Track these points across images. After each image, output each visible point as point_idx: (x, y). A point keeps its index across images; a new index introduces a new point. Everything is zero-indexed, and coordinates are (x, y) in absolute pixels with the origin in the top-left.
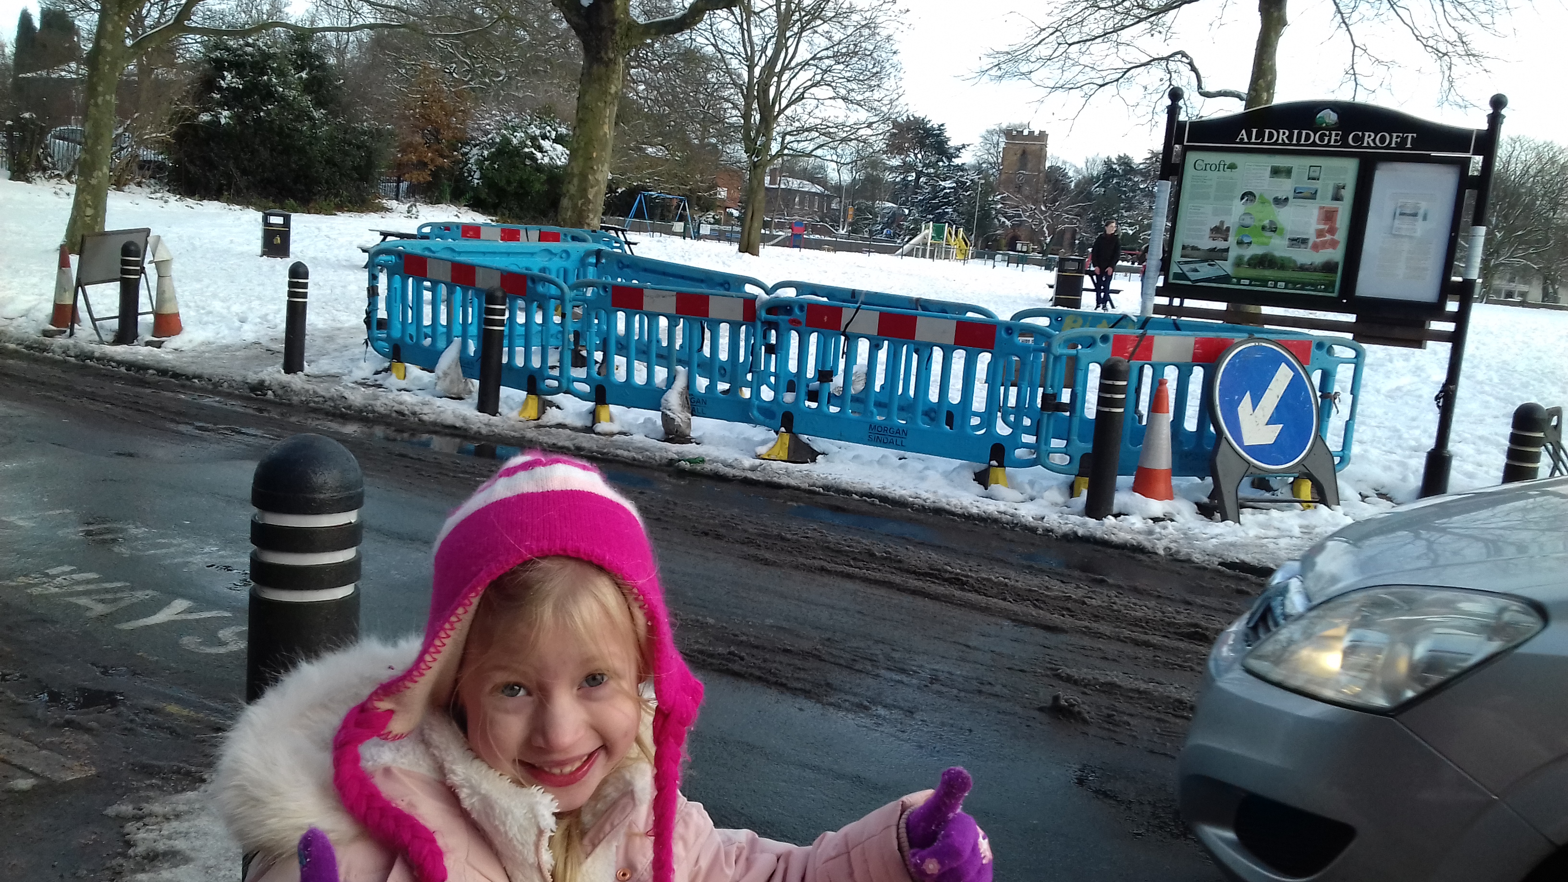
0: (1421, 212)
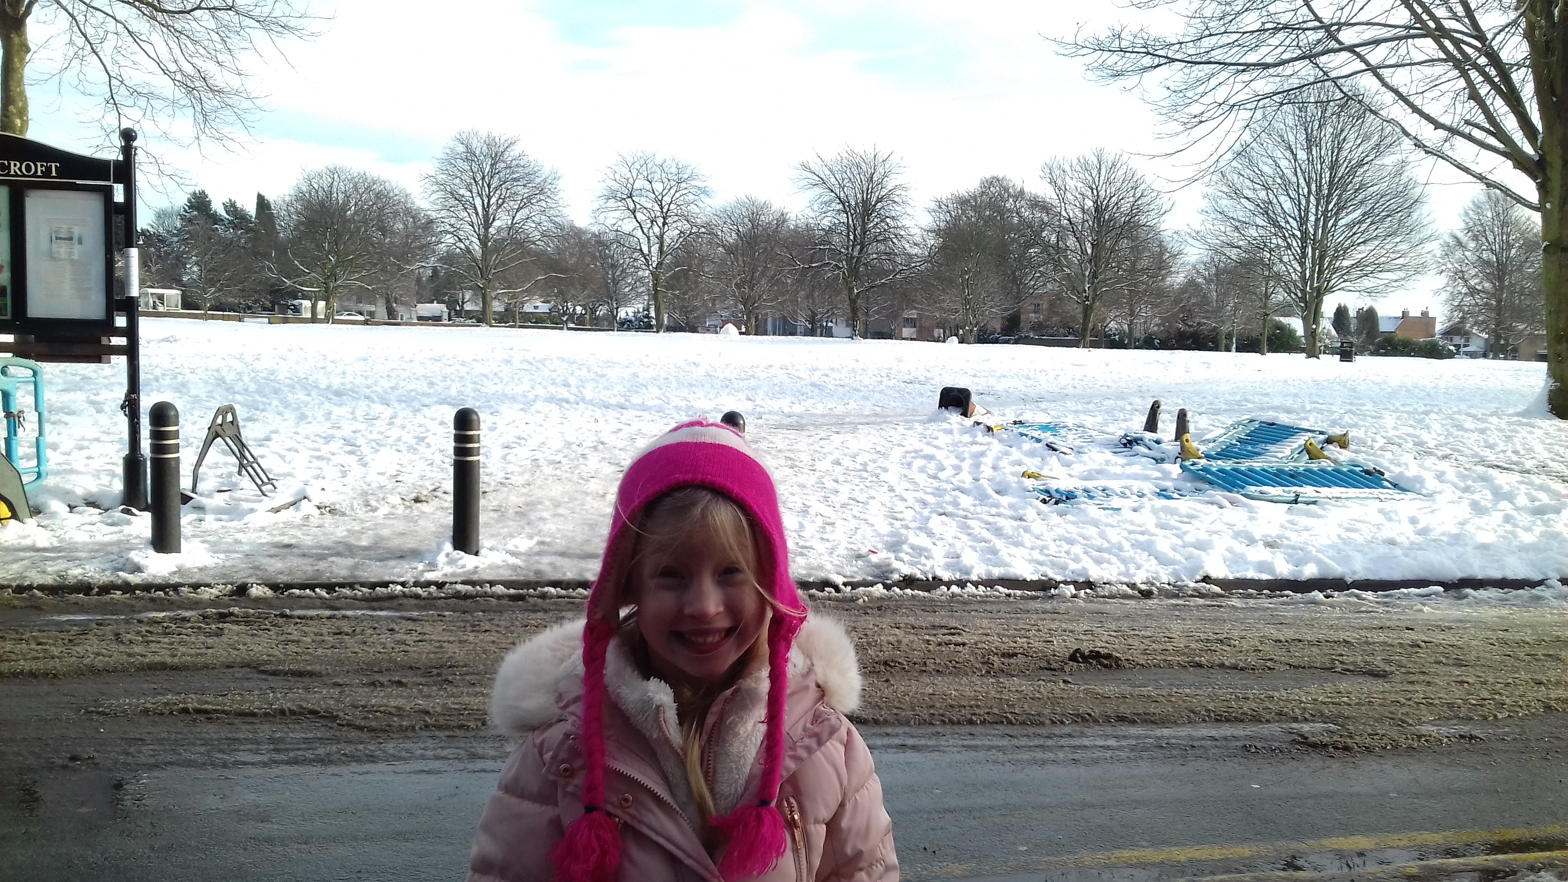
0: (76, 236)
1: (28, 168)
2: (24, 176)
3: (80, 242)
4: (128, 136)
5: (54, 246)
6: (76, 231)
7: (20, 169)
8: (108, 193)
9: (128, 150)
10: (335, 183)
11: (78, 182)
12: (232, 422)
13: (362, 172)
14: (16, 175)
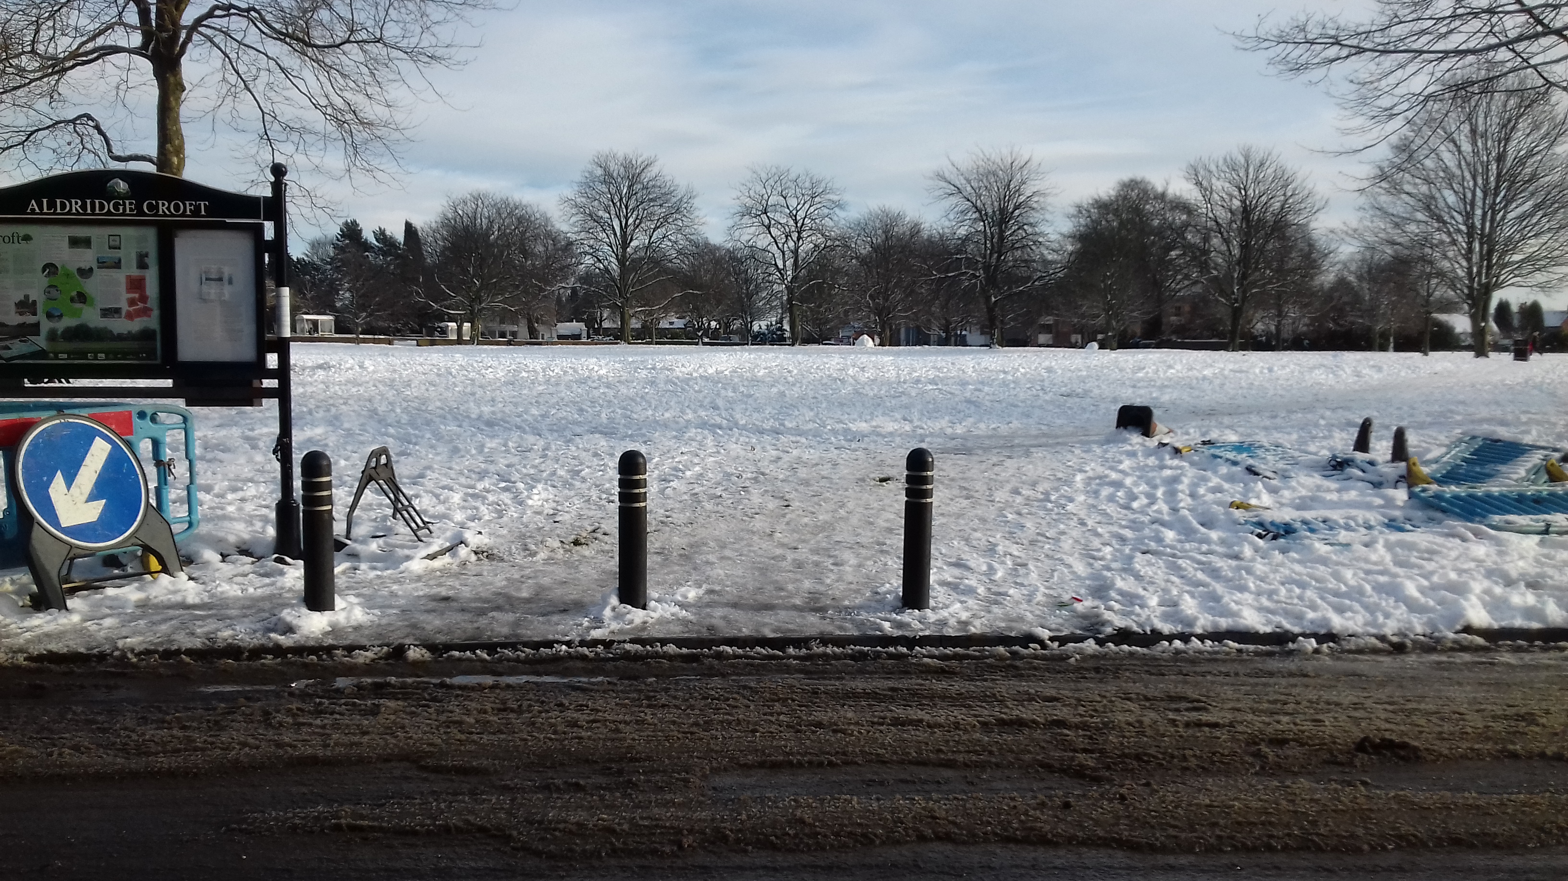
0: (226, 277)
1: (177, 208)
2: (172, 215)
3: (230, 282)
4: (278, 171)
5: (204, 287)
6: (227, 271)
7: (168, 209)
8: (259, 230)
9: (278, 187)
10: (479, 209)
11: (228, 221)
12: (386, 465)
13: (505, 198)
14: (165, 215)
